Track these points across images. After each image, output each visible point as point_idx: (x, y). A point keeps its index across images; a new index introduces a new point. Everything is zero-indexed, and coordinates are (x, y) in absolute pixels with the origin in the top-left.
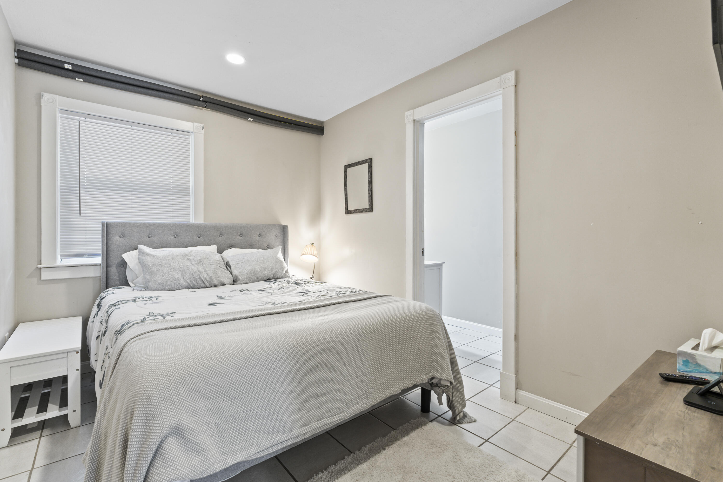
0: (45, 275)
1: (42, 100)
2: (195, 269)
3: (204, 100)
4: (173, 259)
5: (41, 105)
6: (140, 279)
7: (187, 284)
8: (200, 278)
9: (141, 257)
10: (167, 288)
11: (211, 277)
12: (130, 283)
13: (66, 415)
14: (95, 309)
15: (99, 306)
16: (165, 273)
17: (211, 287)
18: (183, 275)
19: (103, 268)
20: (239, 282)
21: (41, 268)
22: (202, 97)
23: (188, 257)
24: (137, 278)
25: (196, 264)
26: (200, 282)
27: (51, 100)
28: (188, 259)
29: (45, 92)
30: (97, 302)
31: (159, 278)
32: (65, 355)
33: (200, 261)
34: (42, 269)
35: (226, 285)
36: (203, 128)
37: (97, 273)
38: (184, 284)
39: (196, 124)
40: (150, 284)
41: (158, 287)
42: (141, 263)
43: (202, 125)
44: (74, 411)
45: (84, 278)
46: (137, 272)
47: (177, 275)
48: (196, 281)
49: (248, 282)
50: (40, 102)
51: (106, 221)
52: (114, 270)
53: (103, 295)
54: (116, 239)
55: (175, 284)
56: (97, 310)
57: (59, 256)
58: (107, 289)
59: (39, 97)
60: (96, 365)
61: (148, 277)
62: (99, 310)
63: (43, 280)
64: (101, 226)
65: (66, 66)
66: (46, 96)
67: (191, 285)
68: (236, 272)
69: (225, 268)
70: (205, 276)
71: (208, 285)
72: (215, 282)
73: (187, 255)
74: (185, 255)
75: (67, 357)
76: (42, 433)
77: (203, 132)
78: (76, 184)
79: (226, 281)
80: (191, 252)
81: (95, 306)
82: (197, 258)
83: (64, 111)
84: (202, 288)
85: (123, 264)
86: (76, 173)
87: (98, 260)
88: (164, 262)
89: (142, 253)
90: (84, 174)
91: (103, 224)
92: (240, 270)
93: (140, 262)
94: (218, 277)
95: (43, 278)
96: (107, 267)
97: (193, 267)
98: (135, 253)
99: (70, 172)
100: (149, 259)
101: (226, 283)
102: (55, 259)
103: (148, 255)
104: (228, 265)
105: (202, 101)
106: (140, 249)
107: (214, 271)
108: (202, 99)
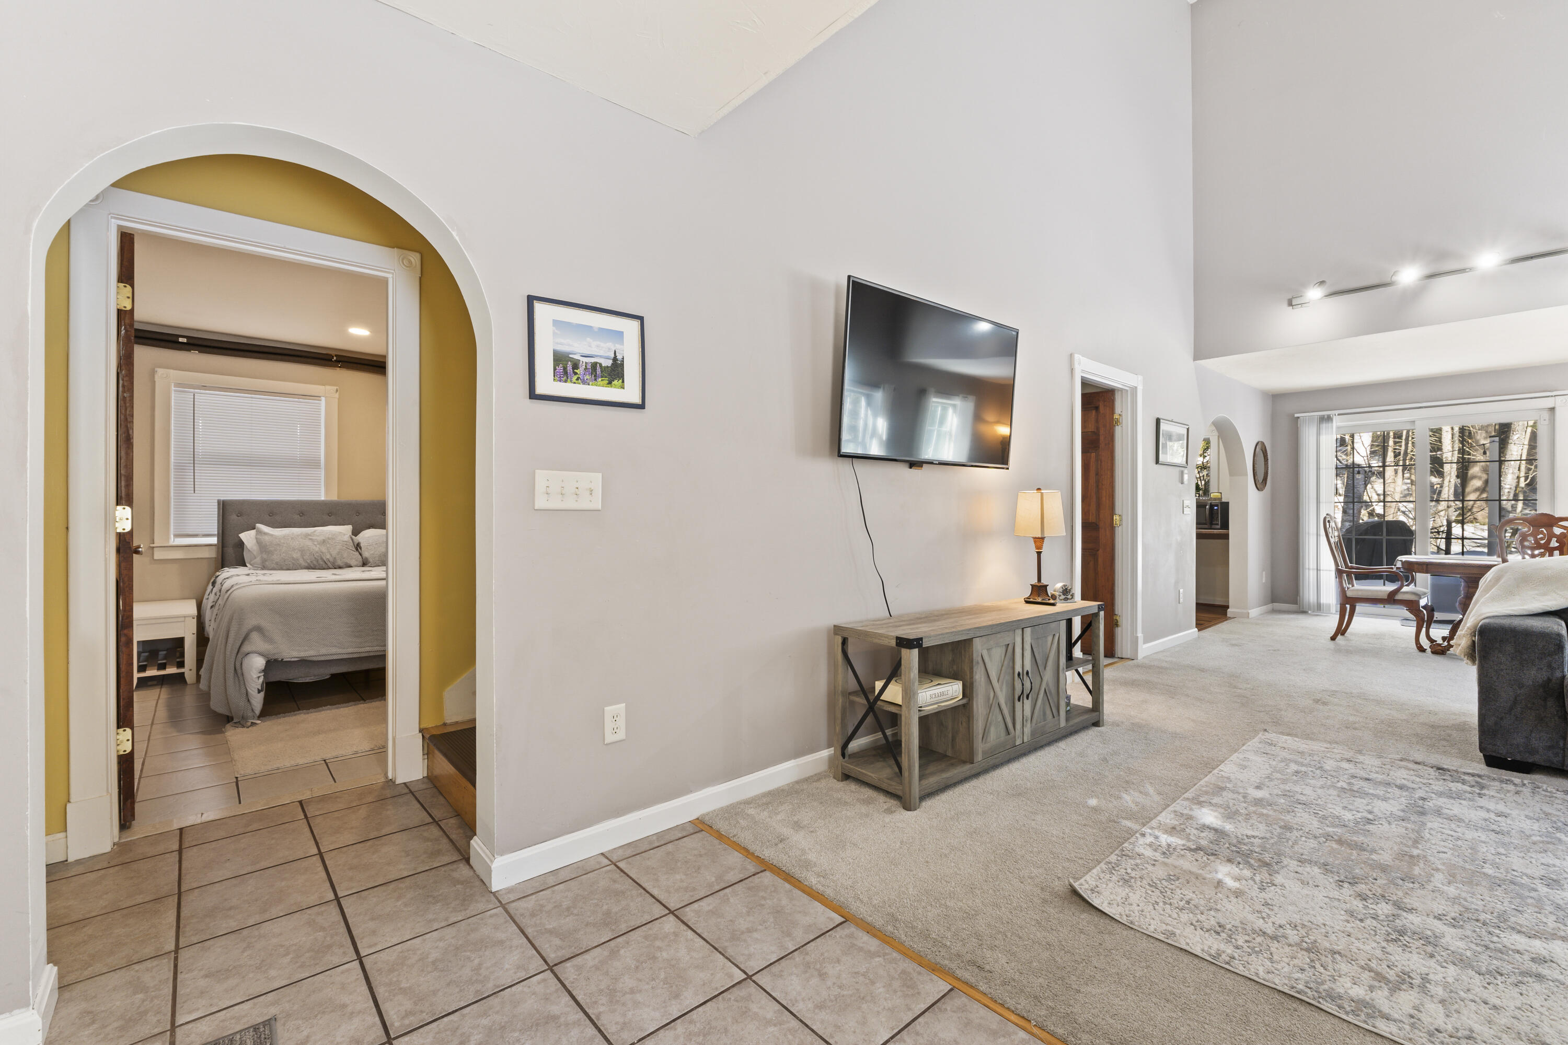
0: (158, 555)
1: (156, 377)
2: (317, 549)
3: (338, 359)
4: (292, 538)
5: (155, 382)
6: (258, 560)
7: (306, 565)
8: (322, 558)
9: (258, 537)
10: (284, 568)
11: (335, 558)
12: (247, 565)
13: (183, 673)
14: (210, 587)
15: (214, 584)
16: (283, 553)
17: (335, 568)
18: (302, 556)
19: (218, 548)
20: (369, 565)
21: (153, 547)
22: (336, 356)
23: (310, 537)
24: (255, 558)
25: (319, 544)
26: (321, 563)
27: (165, 376)
28: (310, 539)
29: (160, 367)
30: (212, 581)
31: (276, 557)
32: (183, 619)
33: (324, 541)
34: (155, 549)
35: (352, 567)
36: (337, 391)
37: (212, 554)
38: (304, 564)
39: (328, 387)
40: (267, 563)
41: (275, 566)
42: (259, 542)
43: (335, 388)
44: (191, 670)
45: (198, 558)
46: (255, 553)
47: (296, 555)
48: (318, 561)
49: (380, 564)
50: (154, 377)
51: (222, 499)
52: (230, 551)
53: (218, 573)
54: (233, 518)
55: (293, 564)
56: (212, 587)
57: (172, 536)
58: (222, 568)
59: (153, 373)
60: (210, 630)
61: (265, 556)
62: (214, 587)
63: (156, 560)
64: (216, 504)
65: (181, 340)
66: (160, 372)
67: (312, 565)
68: (366, 554)
69: (354, 549)
70: (328, 557)
71: (331, 566)
72: (339, 563)
73: (309, 535)
74: (307, 535)
75: (184, 621)
76: (160, 691)
77: (337, 395)
78: (190, 457)
79: (353, 563)
80: (315, 531)
81: (210, 584)
82: (321, 538)
83: (178, 385)
84: (324, 569)
85: (241, 544)
86: (190, 448)
87: (214, 540)
88: (282, 541)
89: (260, 532)
90: (199, 449)
91: (219, 501)
92: (372, 552)
93: (257, 541)
94: (344, 558)
95: (156, 558)
96: (223, 547)
97: (314, 547)
98: (253, 532)
99: (181, 448)
100: (266, 538)
101: (352, 565)
102: (168, 539)
103: (265, 534)
104: (358, 547)
105: (336, 361)
106: (258, 528)
107: (339, 552)
108: (335, 358)
